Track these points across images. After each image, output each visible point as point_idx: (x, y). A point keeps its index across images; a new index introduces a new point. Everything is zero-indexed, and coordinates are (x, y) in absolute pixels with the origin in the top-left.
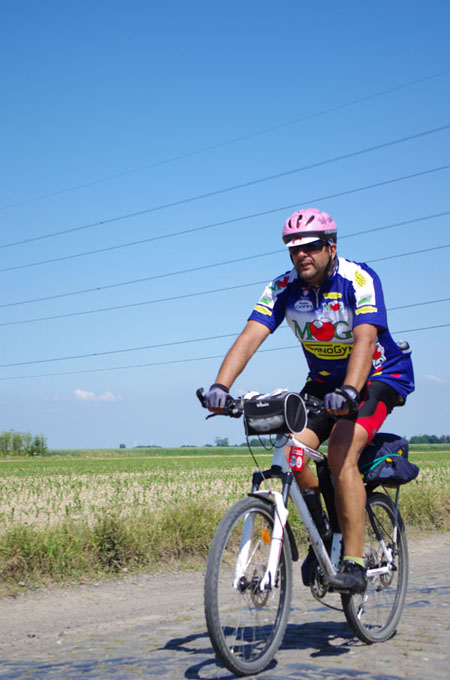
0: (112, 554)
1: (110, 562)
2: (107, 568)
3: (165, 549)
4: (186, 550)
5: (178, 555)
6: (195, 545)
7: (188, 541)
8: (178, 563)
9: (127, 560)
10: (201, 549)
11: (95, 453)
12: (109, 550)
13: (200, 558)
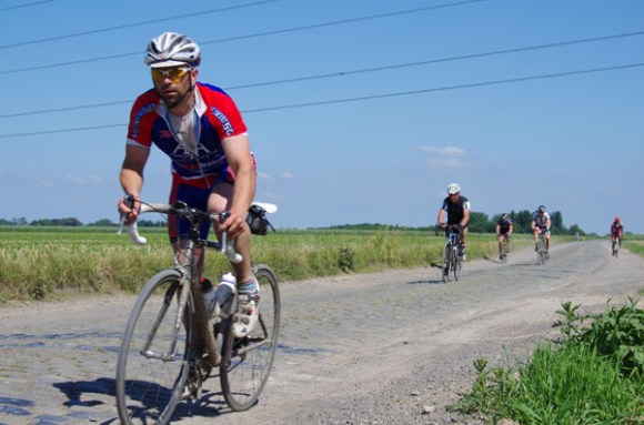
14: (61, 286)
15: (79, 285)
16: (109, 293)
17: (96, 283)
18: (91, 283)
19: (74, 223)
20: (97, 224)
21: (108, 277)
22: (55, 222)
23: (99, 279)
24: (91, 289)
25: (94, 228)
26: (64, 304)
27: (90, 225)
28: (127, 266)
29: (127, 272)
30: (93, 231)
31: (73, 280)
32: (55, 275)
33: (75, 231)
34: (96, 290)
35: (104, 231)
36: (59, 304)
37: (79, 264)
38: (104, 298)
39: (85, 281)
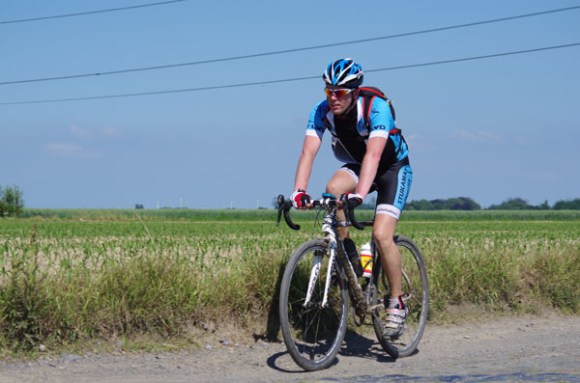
0: (24, 324)
1: (20, 336)
2: (16, 343)
3: (105, 321)
4: (136, 325)
5: (123, 330)
6: (149, 318)
7: (138, 311)
8: (122, 341)
9: (46, 334)
10: (158, 323)
11: (93, 215)
12: (18, 319)
13: (156, 336)
14: (457, 301)
15: (486, 300)
16: (534, 313)
17: (514, 295)
18: (505, 296)
19: (467, 205)
20: (504, 206)
21: (531, 286)
22: (437, 204)
23: (517, 289)
24: (506, 306)
25: (499, 212)
26: (464, 329)
27: (493, 208)
28: (562, 270)
29: (562, 279)
30: (499, 217)
31: (476, 291)
32: (449, 284)
33: (470, 218)
34: (513, 307)
35: (516, 217)
36: (455, 329)
37: (486, 266)
38: (526, 319)
39: (495, 293)
